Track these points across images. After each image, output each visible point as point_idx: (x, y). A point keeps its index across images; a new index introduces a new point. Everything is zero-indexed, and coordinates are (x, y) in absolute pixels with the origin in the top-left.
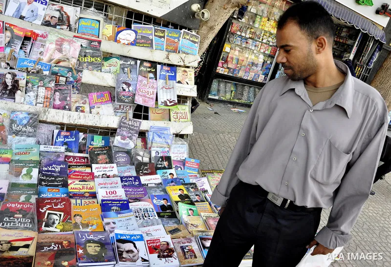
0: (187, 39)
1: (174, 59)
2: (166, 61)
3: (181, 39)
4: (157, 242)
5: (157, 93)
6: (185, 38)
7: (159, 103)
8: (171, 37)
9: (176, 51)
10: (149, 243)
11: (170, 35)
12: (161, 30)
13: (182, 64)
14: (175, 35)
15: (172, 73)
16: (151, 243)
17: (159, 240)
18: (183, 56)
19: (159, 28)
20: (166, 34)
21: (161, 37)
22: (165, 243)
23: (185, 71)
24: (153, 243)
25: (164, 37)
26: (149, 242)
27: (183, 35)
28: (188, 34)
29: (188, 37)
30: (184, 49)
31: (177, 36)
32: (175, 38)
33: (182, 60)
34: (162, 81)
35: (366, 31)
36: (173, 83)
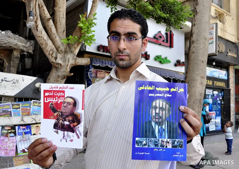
0: (36, 106)
1: (28, 120)
2: (22, 123)
3: (32, 106)
4: (59, 97)
5: (16, 146)
6: (34, 105)
7: (19, 151)
8: (24, 107)
9: (28, 114)
10: (47, 97)
11: (23, 106)
12: (17, 104)
13: (34, 122)
14: (27, 105)
15: (28, 130)
16: (49, 96)
17: (64, 92)
18: (34, 116)
19: (15, 103)
20: (21, 106)
21: (17, 108)
22: (71, 100)
23: (38, 126)
24: (53, 97)
25: (19, 108)
26: (47, 94)
27: (33, 103)
28: (36, 102)
29: (37, 105)
30: (35, 113)
31: (28, 105)
32: (27, 107)
33: (33, 120)
34: (19, 137)
35: (173, 77)
36: (28, 136)
